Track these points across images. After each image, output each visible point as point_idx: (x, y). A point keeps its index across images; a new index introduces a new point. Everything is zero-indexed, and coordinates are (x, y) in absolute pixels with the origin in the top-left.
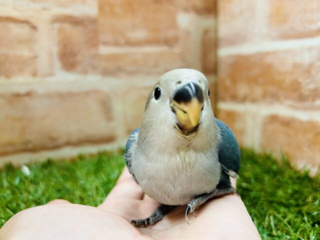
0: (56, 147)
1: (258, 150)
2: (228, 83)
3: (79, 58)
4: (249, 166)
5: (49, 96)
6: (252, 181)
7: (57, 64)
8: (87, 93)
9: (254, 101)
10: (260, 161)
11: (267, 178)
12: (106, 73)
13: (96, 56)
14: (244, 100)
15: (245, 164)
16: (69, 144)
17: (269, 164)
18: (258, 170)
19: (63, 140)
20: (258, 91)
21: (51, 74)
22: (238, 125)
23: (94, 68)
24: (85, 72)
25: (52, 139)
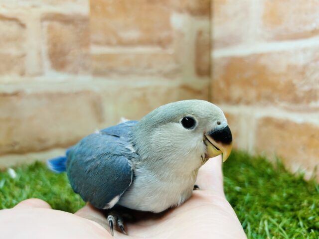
1: (252, 153)
2: (222, 85)
3: (69, 57)
4: (242, 169)
5: (38, 96)
6: (246, 184)
7: (47, 63)
8: (77, 94)
9: (248, 103)
10: (254, 164)
11: (261, 182)
12: (97, 73)
13: (87, 56)
14: (238, 102)
15: (240, 167)
16: (58, 146)
17: (263, 167)
18: (252, 173)
19: (52, 142)
20: (252, 93)
21: (40, 74)
23: (85, 68)
24: (75, 72)
25: (41, 141)
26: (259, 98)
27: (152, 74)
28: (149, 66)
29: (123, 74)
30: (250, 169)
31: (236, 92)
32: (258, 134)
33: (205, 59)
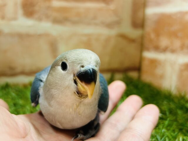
0: (14, 75)
1: (174, 91)
2: (153, 36)
3: (36, 8)
4: (165, 102)
5: (12, 35)
6: (168, 113)
7: (20, 12)
8: (40, 36)
9: (173, 51)
10: (176, 100)
11: (180, 112)
12: (56, 21)
13: (49, 8)
14: (165, 50)
15: (163, 101)
16: (23, 73)
17: (182, 102)
18: (173, 106)
19: (19, 69)
20: (177, 43)
21: (15, 19)
22: (159, 71)
23: (47, 17)
24: (40, 19)
25: (11, 68)
26: (182, 47)
27: (96, 24)
28: (95, 18)
29: (75, 23)
30: (171, 103)
31: (164, 42)
32: (180, 76)
33: (140, 14)
